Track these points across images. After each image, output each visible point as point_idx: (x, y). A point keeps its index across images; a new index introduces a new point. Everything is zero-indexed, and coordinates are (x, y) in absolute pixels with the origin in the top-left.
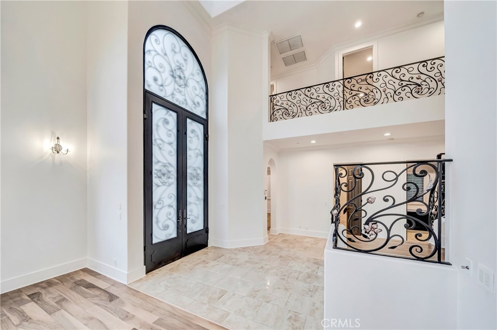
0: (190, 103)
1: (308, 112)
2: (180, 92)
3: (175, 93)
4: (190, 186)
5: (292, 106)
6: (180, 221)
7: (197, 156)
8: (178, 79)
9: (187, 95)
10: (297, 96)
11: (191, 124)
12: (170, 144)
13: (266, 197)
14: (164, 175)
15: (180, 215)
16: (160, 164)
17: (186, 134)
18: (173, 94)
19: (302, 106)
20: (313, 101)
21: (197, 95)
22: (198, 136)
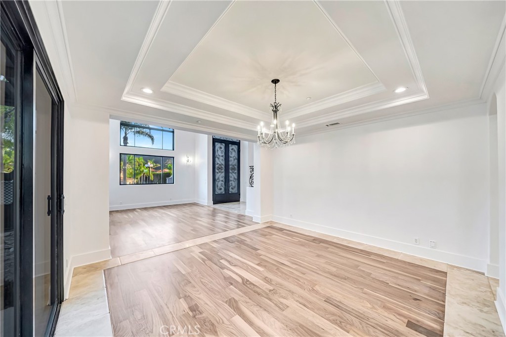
4: (231, 173)
6: (226, 188)
7: (234, 160)
11: (231, 146)
12: (222, 156)
14: (219, 168)
16: (218, 164)
17: (229, 151)
22: (235, 151)
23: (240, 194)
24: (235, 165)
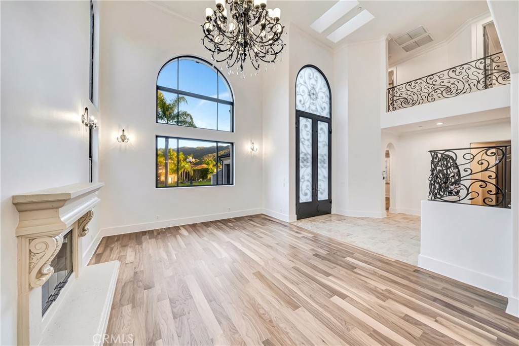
0: (319, 109)
1: (429, 99)
2: (313, 104)
3: (311, 105)
4: (320, 168)
5: (412, 95)
6: (314, 191)
7: (324, 147)
8: (312, 96)
9: (317, 105)
10: (417, 85)
11: (320, 124)
12: (308, 140)
13: (384, 177)
14: (305, 160)
15: (314, 187)
16: (303, 154)
17: (317, 132)
18: (309, 107)
19: (422, 94)
20: (436, 87)
21: (324, 102)
22: (324, 132)
23: (331, 202)
24: (325, 155)
